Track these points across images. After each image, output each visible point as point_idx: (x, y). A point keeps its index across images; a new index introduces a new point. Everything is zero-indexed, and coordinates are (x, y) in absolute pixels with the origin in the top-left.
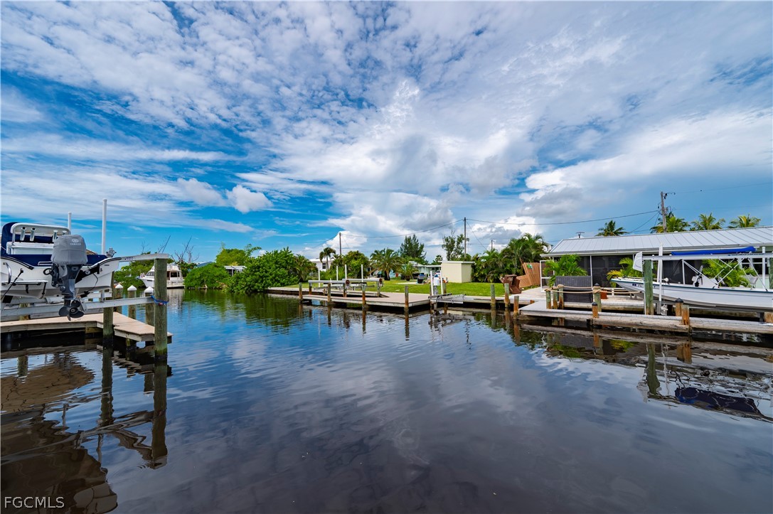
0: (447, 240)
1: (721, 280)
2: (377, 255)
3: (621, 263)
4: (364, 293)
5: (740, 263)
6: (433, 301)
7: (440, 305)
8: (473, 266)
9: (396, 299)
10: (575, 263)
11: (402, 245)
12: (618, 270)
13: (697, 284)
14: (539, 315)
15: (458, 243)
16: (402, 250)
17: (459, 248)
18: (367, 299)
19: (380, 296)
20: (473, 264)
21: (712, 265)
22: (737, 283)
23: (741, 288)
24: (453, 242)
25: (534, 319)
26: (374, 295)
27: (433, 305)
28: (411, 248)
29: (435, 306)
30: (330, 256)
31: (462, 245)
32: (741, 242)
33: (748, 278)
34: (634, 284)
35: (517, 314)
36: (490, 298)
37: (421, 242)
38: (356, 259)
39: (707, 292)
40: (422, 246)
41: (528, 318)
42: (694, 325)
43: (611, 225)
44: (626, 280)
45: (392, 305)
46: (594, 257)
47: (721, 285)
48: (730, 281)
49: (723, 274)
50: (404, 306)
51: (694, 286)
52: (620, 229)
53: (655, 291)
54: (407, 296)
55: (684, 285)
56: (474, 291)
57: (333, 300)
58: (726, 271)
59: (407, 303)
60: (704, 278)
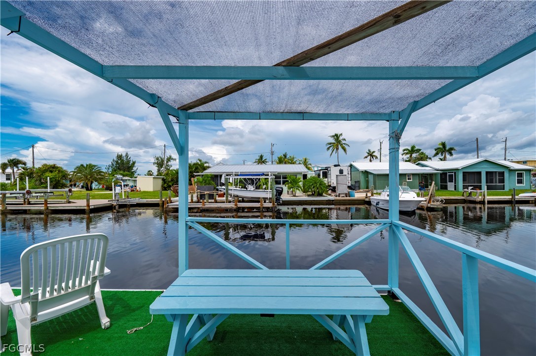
0: (157, 159)
2: (81, 168)
4: (46, 201)
6: (115, 203)
7: (121, 206)
8: (163, 180)
9: (81, 204)
10: (210, 178)
11: (114, 160)
13: (247, 189)
15: (167, 162)
16: (113, 165)
17: (168, 166)
18: (48, 205)
19: (70, 202)
20: (163, 178)
24: (163, 161)
26: (63, 202)
27: (115, 206)
28: (123, 164)
29: (117, 207)
30: (17, 167)
31: (169, 163)
35: (166, 207)
36: (159, 200)
37: (132, 159)
38: (51, 172)
39: (249, 192)
40: (134, 163)
43: (261, 157)
45: (75, 208)
47: (256, 189)
50: (86, 208)
52: (265, 160)
54: (88, 201)
56: (154, 196)
57: (8, 208)
59: (88, 205)
60: (249, 186)
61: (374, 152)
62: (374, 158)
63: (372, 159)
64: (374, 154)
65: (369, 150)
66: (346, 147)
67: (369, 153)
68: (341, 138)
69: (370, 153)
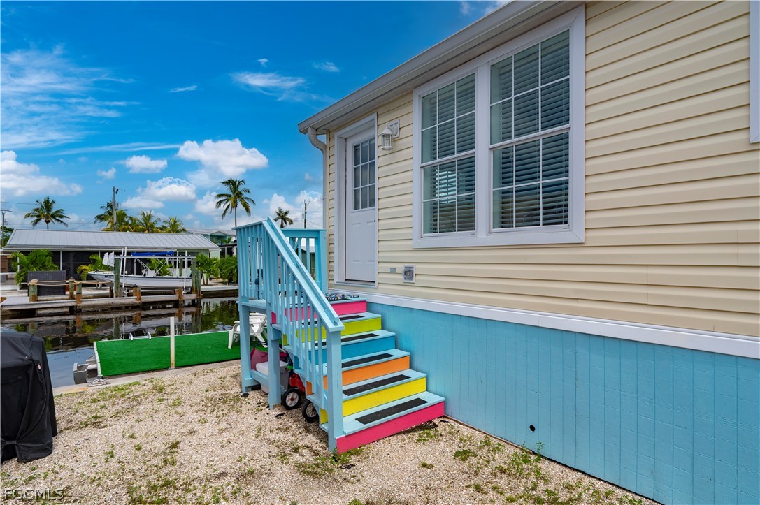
1: (157, 272)
3: (91, 258)
5: (167, 261)
10: (48, 258)
12: (87, 265)
13: (145, 275)
14: (24, 308)
21: (153, 262)
22: (165, 273)
23: (167, 276)
25: (16, 313)
32: (169, 246)
33: (170, 270)
34: (106, 276)
39: (150, 280)
41: (10, 313)
42: (143, 300)
44: (98, 273)
46: (64, 253)
47: (157, 275)
48: (162, 273)
49: (158, 268)
51: (143, 276)
53: (121, 281)
55: (135, 276)
58: (160, 266)
60: (149, 270)
61: (287, 213)
62: (287, 222)
63: (284, 224)
64: (288, 216)
65: (280, 210)
66: (250, 205)
67: (279, 214)
68: (241, 188)
69: (281, 214)
